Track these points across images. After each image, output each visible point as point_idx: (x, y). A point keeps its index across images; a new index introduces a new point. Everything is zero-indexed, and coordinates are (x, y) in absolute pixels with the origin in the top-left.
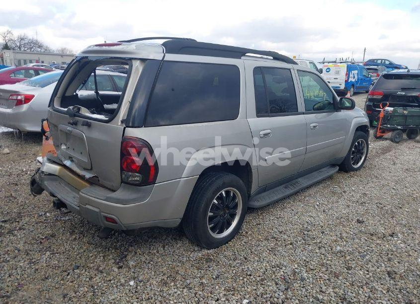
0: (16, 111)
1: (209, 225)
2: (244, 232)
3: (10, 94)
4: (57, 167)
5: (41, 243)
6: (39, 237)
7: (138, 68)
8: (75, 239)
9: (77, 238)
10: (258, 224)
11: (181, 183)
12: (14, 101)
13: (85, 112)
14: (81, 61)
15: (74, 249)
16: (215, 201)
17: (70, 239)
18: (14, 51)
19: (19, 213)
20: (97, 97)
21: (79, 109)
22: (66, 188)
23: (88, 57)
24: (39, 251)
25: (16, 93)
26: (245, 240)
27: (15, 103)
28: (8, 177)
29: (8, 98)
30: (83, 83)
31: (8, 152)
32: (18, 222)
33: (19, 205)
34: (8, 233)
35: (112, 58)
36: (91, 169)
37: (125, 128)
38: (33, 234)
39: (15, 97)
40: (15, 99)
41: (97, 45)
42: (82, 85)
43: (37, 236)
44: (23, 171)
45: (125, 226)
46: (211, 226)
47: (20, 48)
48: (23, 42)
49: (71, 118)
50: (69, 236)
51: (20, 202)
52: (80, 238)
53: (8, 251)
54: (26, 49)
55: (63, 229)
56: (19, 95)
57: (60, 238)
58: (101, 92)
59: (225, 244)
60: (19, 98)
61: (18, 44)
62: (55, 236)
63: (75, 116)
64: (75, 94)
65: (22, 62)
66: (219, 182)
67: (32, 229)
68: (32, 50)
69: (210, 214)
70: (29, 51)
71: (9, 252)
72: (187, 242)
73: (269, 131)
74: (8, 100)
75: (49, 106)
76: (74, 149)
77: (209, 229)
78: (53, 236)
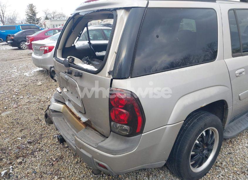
0: (44, 58)
1: (191, 162)
2: (219, 163)
3: (40, 46)
4: (62, 106)
5: (53, 165)
6: (51, 159)
7: (122, 17)
8: (77, 162)
9: (79, 161)
10: (229, 154)
11: (167, 130)
12: (43, 51)
13: (78, 62)
14: (75, 17)
15: (75, 173)
16: (197, 142)
17: (74, 162)
18: (51, 20)
19: (41, 135)
20: (90, 46)
21: (73, 60)
22: (68, 124)
23: (79, 13)
24: (50, 174)
25: (43, 46)
26: (223, 172)
27: (43, 52)
28: (38, 103)
29: (39, 49)
30: (79, 36)
31: (41, 84)
32: (39, 143)
33: (42, 127)
34: (31, 154)
35: (98, 11)
36: (85, 113)
37: (112, 80)
38: (48, 155)
39: (43, 48)
40: (43, 50)
41: (86, 2)
42: (78, 37)
43: (51, 157)
44: (48, 99)
45: (115, 173)
46: (192, 163)
47: (54, 18)
48: (55, 15)
49: (67, 68)
50: (73, 159)
51: (43, 124)
52: (81, 161)
53: (28, 173)
54: (57, 18)
55: (69, 151)
56: (46, 47)
57: (67, 161)
58: (93, 42)
59: (203, 176)
60: (46, 48)
61: (53, 16)
62: (63, 158)
63: (70, 66)
64: (73, 45)
65: (55, 26)
66: (201, 124)
67: (47, 151)
68: (60, 18)
69: (192, 153)
70: (58, 19)
71: (28, 175)
72: (169, 173)
73: (243, 70)
74: (39, 50)
75: (54, 57)
76: (72, 93)
77: (191, 166)
78: (61, 158)
